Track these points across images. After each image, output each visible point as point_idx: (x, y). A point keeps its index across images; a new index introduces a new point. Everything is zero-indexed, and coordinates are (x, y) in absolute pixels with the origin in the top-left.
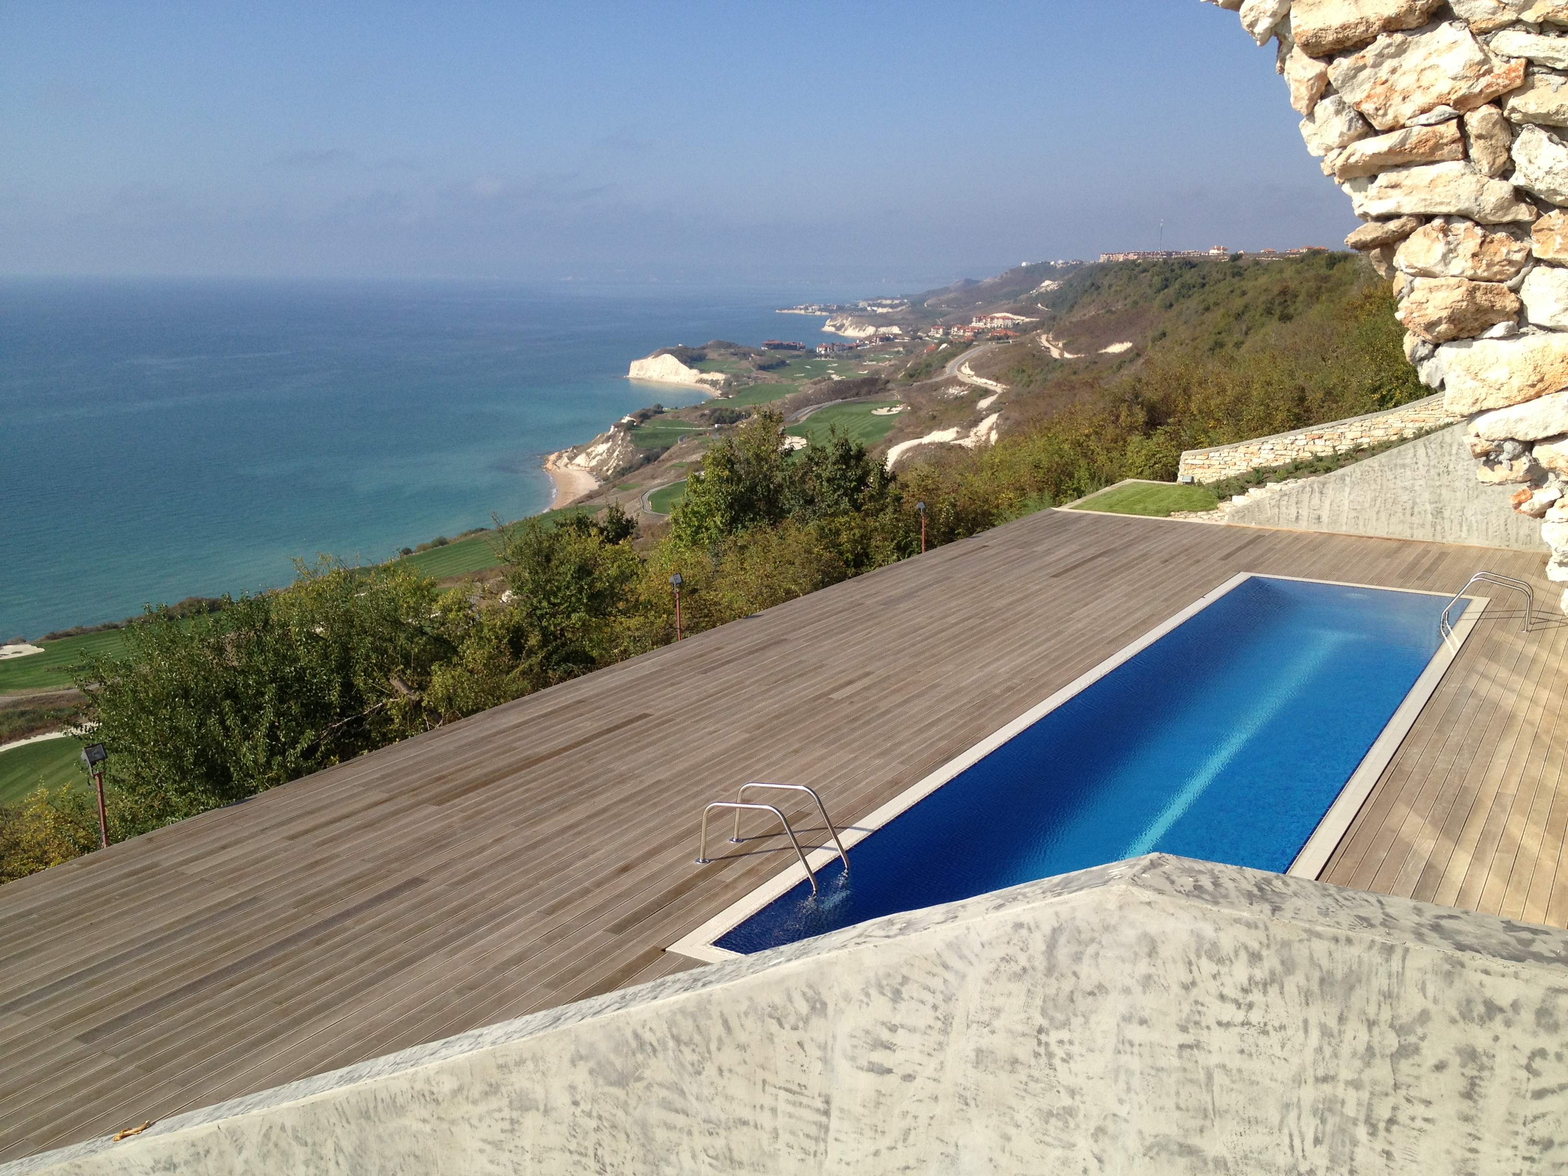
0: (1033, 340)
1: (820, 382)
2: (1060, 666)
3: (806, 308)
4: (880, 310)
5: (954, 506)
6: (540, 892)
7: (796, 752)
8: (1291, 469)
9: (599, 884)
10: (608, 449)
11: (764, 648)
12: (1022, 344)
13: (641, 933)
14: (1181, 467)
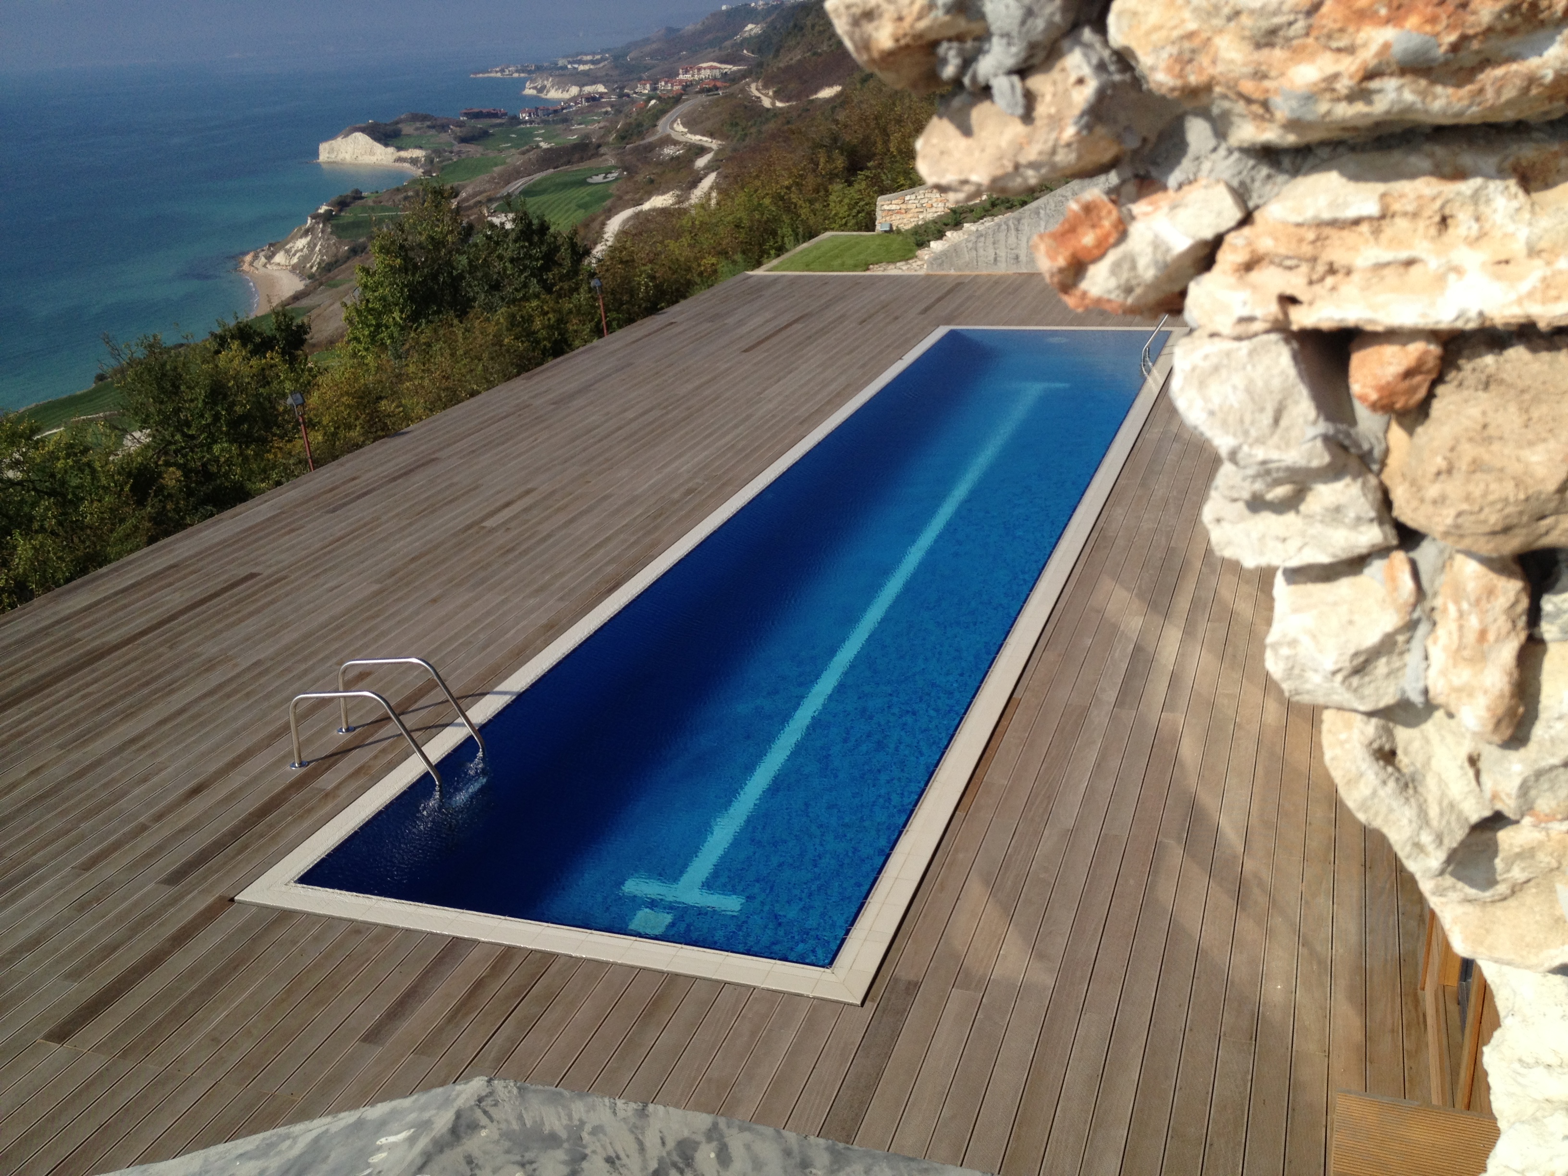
0: (743, 90)
1: (528, 151)
2: (747, 456)
3: (502, 71)
4: (582, 68)
5: (652, 278)
6: (82, 837)
7: (434, 601)
8: (988, 206)
9: (159, 817)
10: (309, 244)
11: (407, 473)
12: (732, 95)
13: (205, 878)
14: (879, 214)
